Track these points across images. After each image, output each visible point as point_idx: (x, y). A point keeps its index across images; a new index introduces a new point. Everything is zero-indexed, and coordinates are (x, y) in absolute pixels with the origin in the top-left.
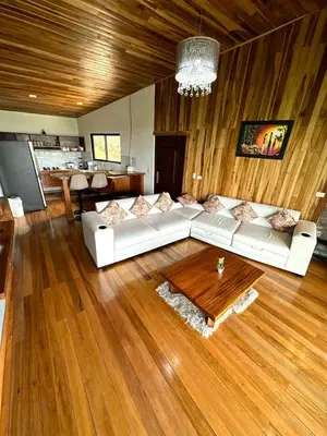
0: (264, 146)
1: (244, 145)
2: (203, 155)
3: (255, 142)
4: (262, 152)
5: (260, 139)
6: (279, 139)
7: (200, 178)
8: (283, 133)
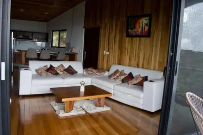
0: (140, 30)
1: (129, 30)
2: (109, 38)
3: (135, 28)
4: (139, 34)
5: (137, 26)
6: (146, 25)
7: (108, 53)
8: (148, 21)
